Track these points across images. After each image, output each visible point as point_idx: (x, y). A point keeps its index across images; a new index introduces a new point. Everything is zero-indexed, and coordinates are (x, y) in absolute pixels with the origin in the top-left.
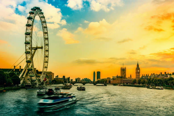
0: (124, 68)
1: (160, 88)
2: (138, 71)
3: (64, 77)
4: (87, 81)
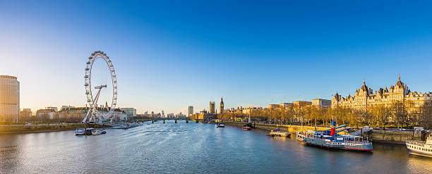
0: (213, 102)
2: (222, 105)
4: (181, 117)
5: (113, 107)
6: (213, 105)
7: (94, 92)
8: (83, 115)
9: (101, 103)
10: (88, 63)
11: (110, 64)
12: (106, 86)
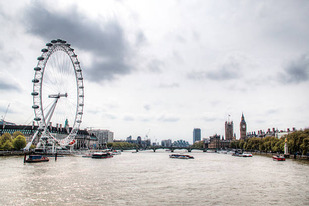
0: (230, 122)
1: (247, 155)
2: (244, 127)
3: (139, 137)
4: (182, 145)
5: (76, 126)
6: (229, 127)
7: (47, 103)
8: (25, 139)
9: (57, 121)
10: (41, 59)
11: (75, 60)
12: (66, 95)
